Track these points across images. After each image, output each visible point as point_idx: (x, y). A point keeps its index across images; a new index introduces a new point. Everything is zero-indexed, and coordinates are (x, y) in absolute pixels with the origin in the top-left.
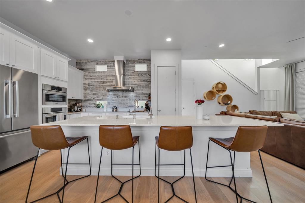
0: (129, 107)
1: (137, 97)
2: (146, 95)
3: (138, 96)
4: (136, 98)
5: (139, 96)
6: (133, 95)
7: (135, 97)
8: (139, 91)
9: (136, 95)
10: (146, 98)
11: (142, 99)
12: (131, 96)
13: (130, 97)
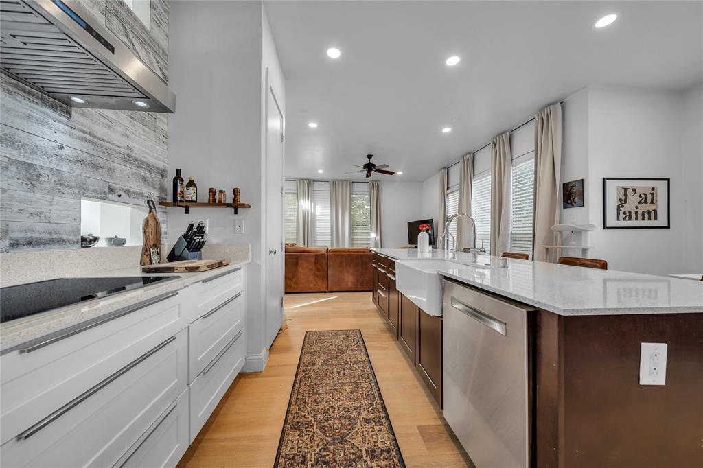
0: (14, 245)
1: (95, 166)
2: (146, 173)
3: (101, 161)
4: (87, 173)
5: (111, 165)
6: (62, 138)
7: (78, 161)
8: (109, 127)
9: (86, 147)
10: (145, 190)
11: (128, 192)
12: (41, 143)
13: (35, 151)
